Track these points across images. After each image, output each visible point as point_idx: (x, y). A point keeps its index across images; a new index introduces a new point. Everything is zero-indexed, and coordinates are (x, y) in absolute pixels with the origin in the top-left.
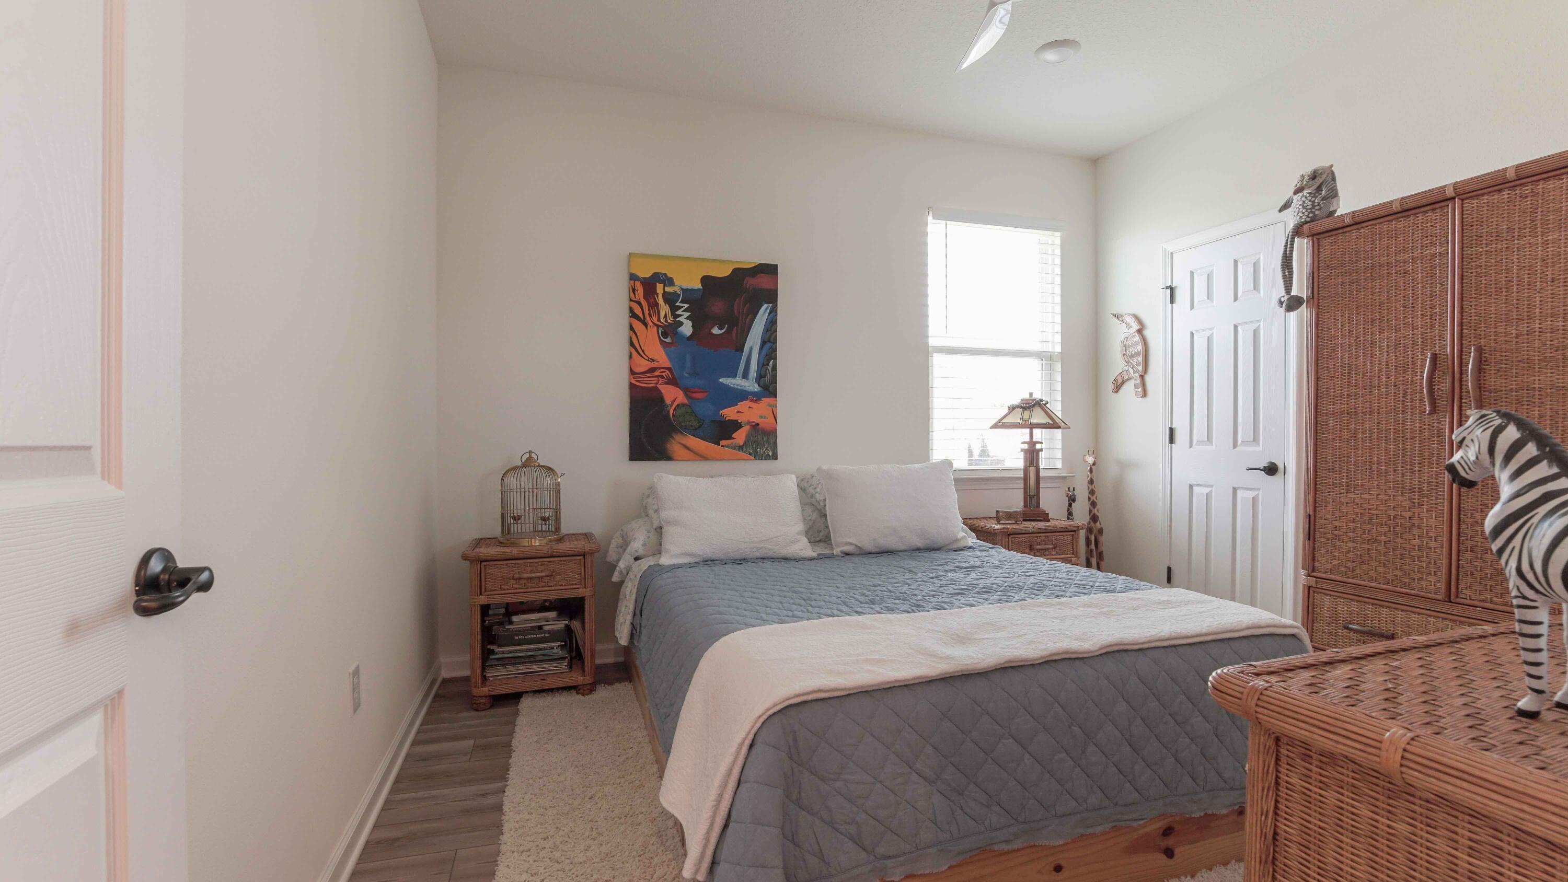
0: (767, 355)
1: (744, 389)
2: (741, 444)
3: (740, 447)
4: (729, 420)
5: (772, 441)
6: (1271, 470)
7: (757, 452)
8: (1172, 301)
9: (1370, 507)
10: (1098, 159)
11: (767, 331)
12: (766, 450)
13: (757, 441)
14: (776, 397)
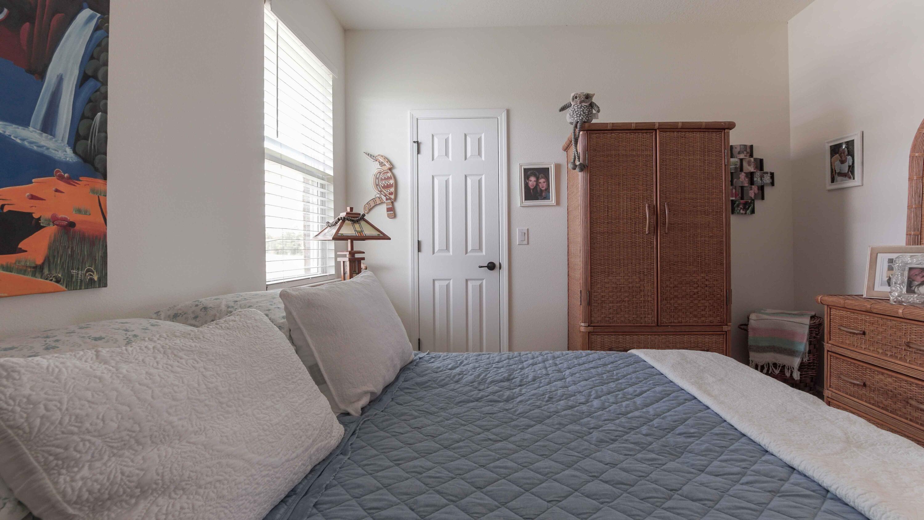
0: (90, 101)
1: (46, 152)
2: (39, 262)
3: (35, 267)
4: (10, 212)
5: (100, 254)
6: (491, 266)
7: (72, 276)
8: (419, 152)
9: (620, 283)
10: (348, 30)
11: (92, 58)
12: (88, 271)
13: (72, 256)
14: (105, 177)
